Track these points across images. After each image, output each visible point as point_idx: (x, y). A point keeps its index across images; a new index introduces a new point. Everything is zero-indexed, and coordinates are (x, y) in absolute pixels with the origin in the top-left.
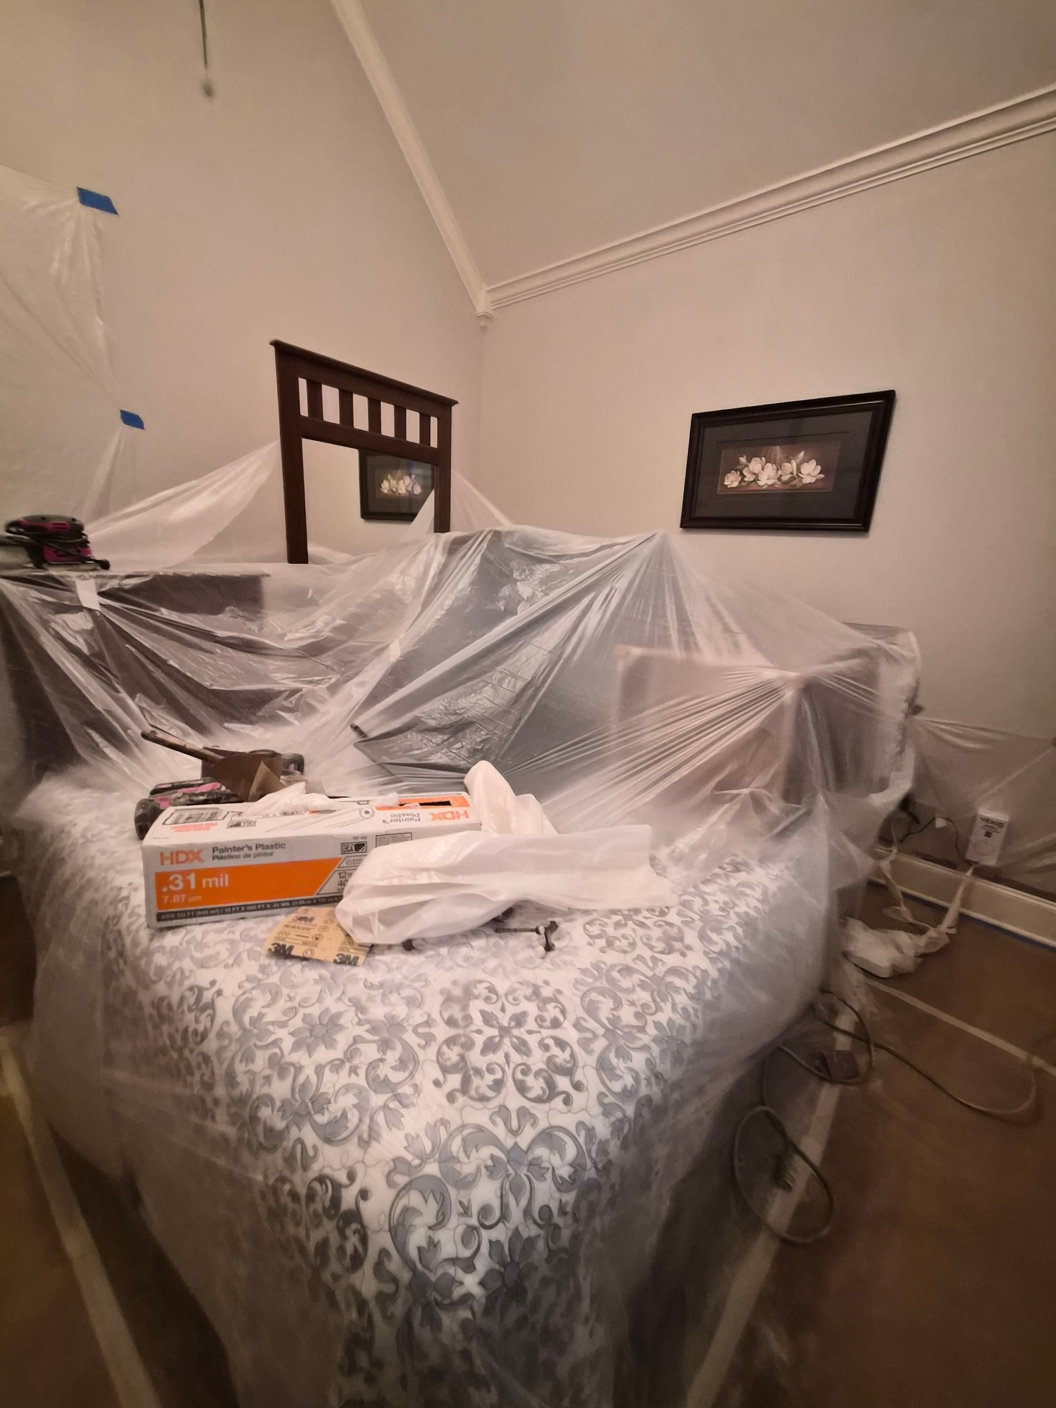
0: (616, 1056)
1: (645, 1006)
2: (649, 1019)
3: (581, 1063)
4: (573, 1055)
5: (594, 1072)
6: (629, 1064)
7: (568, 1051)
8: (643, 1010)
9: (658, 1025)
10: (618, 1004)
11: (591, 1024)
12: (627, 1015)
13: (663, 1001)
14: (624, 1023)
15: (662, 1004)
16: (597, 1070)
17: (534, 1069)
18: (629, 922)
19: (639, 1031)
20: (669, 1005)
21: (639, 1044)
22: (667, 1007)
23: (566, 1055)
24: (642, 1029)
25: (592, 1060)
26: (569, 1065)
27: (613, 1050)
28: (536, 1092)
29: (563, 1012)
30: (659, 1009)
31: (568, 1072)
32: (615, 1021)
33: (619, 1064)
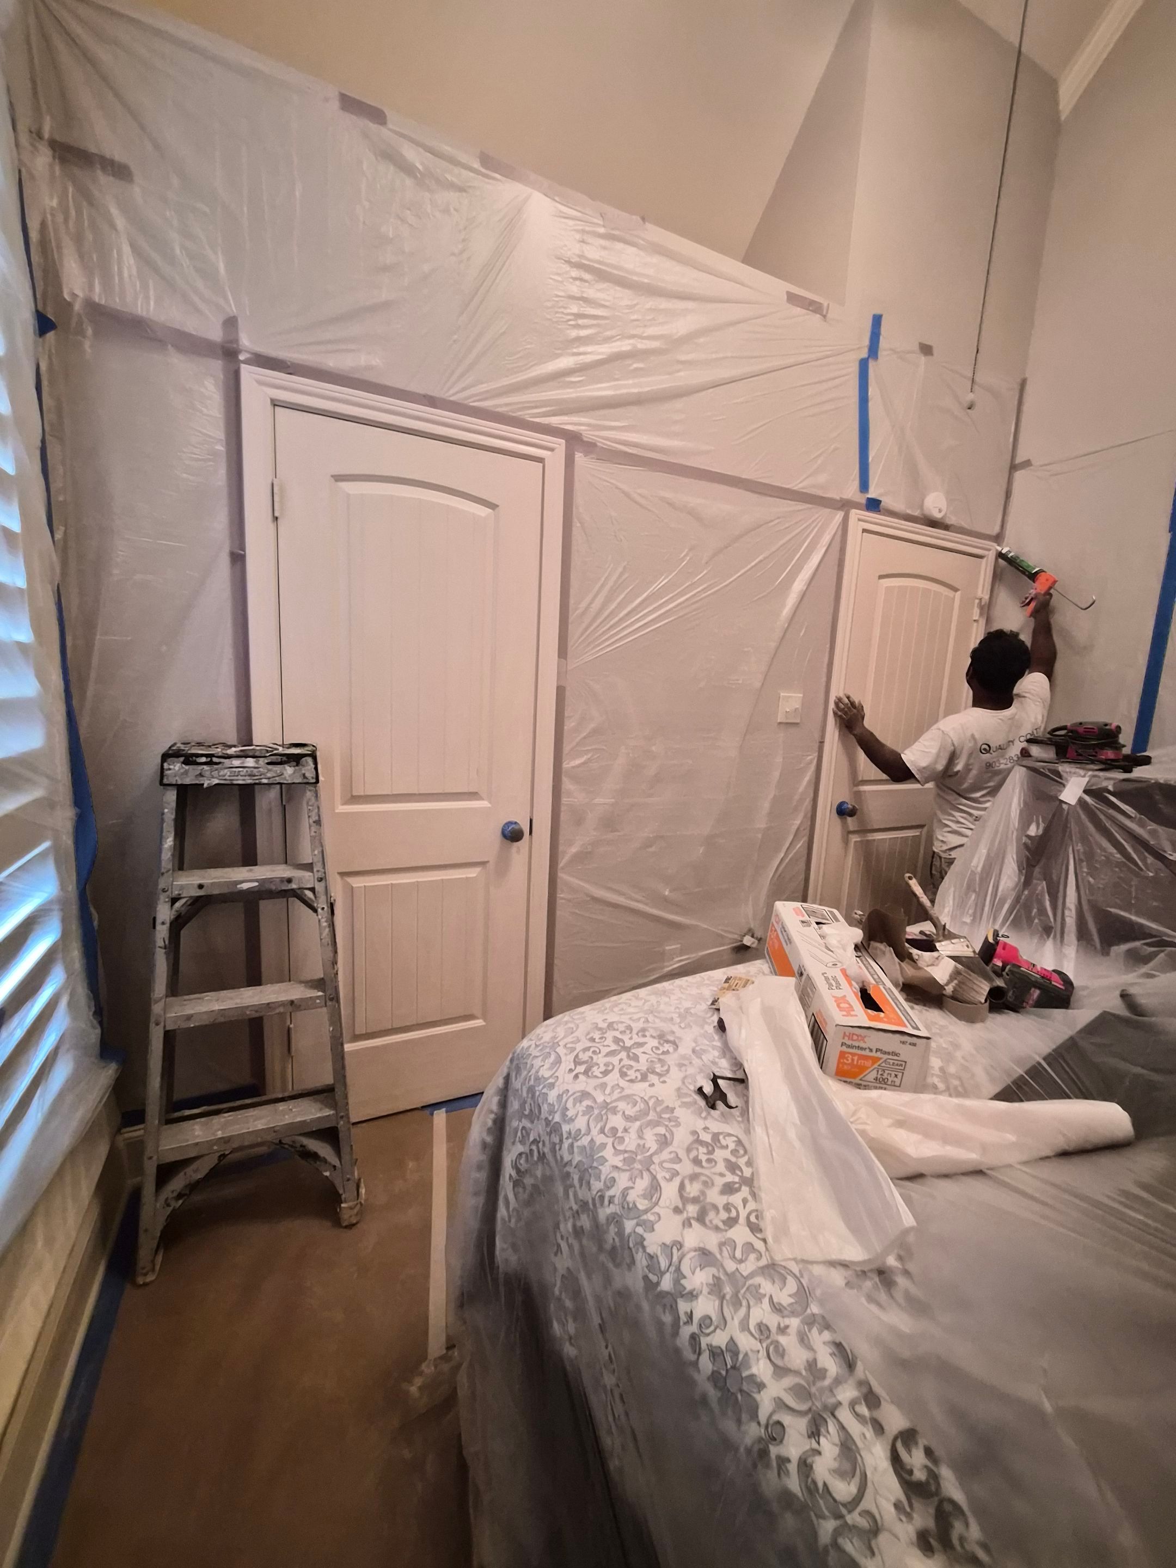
0: (588, 1106)
1: (622, 1140)
2: (610, 1141)
3: (590, 1081)
4: (596, 1077)
5: (582, 1088)
6: (580, 1114)
7: (600, 1075)
8: (619, 1137)
9: (603, 1146)
10: (628, 1118)
11: (616, 1095)
12: (616, 1121)
13: (624, 1159)
14: (610, 1116)
15: (621, 1157)
16: (582, 1091)
17: (595, 1057)
18: (744, 1188)
19: (601, 1128)
20: (620, 1165)
21: (592, 1125)
22: (617, 1161)
23: (597, 1073)
24: (602, 1131)
25: (590, 1089)
26: (590, 1074)
27: (593, 1105)
28: (581, 1056)
29: (631, 1081)
30: (617, 1152)
31: (586, 1073)
32: (614, 1111)
33: (581, 1107)
